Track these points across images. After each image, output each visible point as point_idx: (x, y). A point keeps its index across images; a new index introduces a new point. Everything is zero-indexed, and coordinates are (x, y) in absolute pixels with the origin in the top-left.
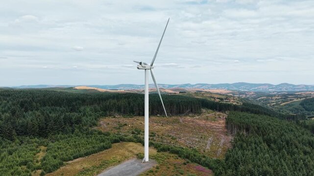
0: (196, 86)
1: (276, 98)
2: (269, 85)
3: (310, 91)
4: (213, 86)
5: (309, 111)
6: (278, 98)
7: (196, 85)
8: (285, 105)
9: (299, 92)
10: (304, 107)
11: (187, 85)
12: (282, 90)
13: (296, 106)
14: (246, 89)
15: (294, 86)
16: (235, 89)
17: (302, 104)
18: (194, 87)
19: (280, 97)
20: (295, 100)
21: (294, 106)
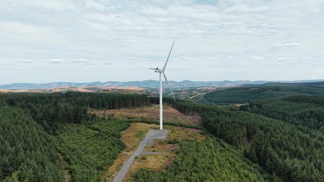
0: (107, 85)
1: (184, 93)
2: (174, 82)
3: (207, 87)
4: (125, 84)
5: (211, 102)
6: (185, 93)
7: (107, 83)
8: (193, 99)
9: (199, 87)
10: (207, 99)
11: (97, 83)
12: (185, 87)
13: (201, 99)
14: (155, 86)
15: (193, 82)
16: (145, 86)
17: (205, 97)
18: (105, 85)
19: (186, 93)
20: (199, 94)
21: (200, 99)
